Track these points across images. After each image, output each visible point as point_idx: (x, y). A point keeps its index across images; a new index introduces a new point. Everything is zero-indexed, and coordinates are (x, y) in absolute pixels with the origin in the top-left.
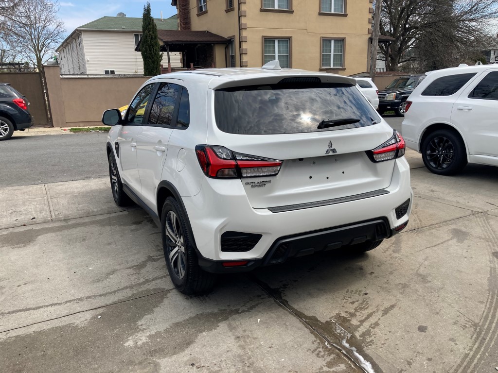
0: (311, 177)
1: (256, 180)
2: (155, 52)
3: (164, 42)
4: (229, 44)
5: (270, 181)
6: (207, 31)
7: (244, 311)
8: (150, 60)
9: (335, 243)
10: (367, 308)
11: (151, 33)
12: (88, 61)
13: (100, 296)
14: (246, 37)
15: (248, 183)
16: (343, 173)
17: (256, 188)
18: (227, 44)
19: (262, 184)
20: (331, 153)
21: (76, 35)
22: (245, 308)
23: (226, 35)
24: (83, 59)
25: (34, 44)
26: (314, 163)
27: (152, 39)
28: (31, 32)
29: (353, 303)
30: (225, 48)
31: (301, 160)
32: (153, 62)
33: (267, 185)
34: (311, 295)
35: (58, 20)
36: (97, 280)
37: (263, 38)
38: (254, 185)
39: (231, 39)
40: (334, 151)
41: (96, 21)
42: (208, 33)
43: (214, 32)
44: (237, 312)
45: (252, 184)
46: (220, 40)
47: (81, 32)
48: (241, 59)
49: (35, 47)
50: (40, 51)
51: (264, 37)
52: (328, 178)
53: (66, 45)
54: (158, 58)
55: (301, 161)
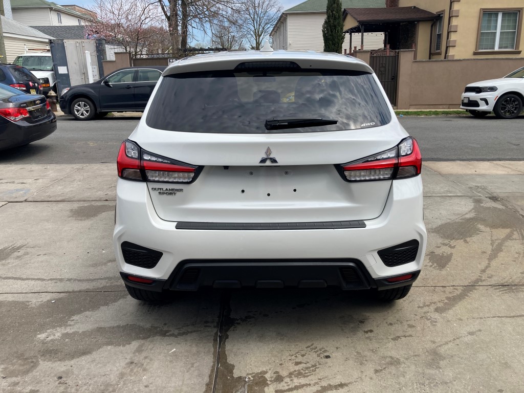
0: (243, 191)
1: (165, 187)
2: (336, 33)
3: (358, 21)
4: (437, 20)
5: (181, 190)
6: (414, 7)
7: (173, 335)
8: (331, 42)
9: (275, 281)
10: (307, 376)
11: (334, 12)
12: (290, 44)
13: (79, 281)
14: (458, 11)
15: (155, 189)
16: (295, 190)
17: (165, 195)
18: (435, 20)
19: (172, 192)
20: (268, 163)
21: (283, 19)
22: (176, 332)
23: (434, 10)
24: (286, 43)
25: (255, 30)
26: (251, 173)
27: (335, 19)
28: (254, 18)
29: (297, 364)
30: (432, 26)
31: (226, 167)
32: (334, 44)
33: (178, 194)
34: (262, 338)
35: (279, 5)
36: (95, 265)
37: (482, 11)
38: (162, 191)
39: (439, 15)
40: (274, 161)
41: (303, 3)
42: (415, 9)
43: (422, 6)
44: (164, 334)
45: (159, 191)
46: (427, 16)
47: (287, 16)
48: (448, 38)
49: (256, 32)
50: (260, 36)
51: (483, 9)
52: (269, 195)
53: (277, 30)
54: (339, 40)
55: (226, 169)
